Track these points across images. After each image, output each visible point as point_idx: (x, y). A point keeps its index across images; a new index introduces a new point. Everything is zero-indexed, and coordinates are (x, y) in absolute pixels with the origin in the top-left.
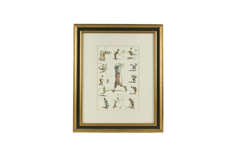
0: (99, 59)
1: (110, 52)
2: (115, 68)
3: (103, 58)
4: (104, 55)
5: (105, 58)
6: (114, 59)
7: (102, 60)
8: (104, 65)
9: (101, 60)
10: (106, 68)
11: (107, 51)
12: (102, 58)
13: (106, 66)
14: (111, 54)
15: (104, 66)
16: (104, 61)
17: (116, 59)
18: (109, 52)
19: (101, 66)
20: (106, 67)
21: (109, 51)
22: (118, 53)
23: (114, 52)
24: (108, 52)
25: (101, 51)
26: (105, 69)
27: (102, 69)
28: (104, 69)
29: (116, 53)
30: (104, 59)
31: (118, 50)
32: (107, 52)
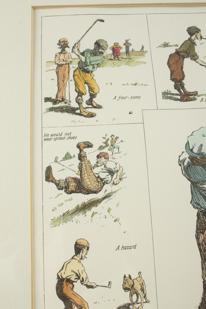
0: (50, 105)
1: (135, 47)
2: (187, 171)
3: (80, 94)
4: (83, 68)
5: (93, 96)
6: (166, 95)
7: (72, 111)
8: (89, 145)
9: (61, 110)
10: (111, 172)
11: (111, 44)
12: (71, 94)
13: (106, 156)
14: (141, 59)
15: (91, 155)
16: (92, 115)
17: (187, 97)
18: (123, 50)
19: (68, 157)
20: (110, 165)
21: (127, 44)
22: (194, 57)
23: (166, 45)
24: (116, 50)
25: (63, 45)
26: (103, 182)
27: (73, 185)
28: (89, 182)
29: (177, 53)
30: (86, 97)
31: (193, 31)
32: (109, 52)
